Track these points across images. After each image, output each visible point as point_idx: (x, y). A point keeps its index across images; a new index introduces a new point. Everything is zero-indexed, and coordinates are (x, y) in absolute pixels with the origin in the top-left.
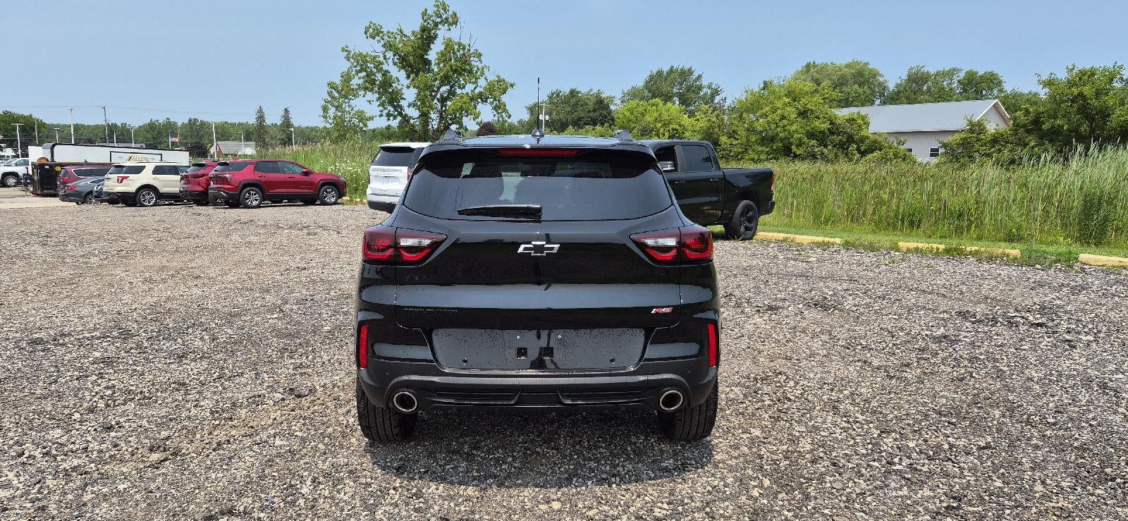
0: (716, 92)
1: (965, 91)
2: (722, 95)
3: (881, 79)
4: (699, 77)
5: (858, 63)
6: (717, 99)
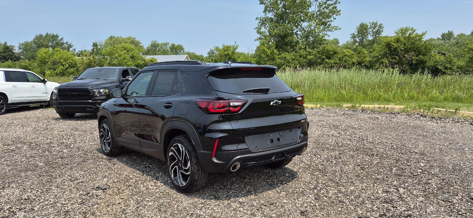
0: (70, 46)
1: (172, 51)
2: (74, 48)
3: (141, 45)
4: (62, 39)
5: (132, 38)
6: (71, 49)
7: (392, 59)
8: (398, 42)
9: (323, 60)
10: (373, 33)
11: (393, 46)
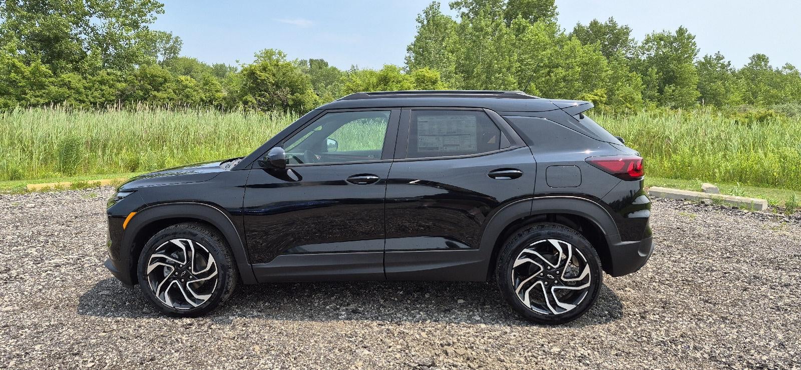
7: (260, 96)
8: (266, 71)
9: (147, 92)
10: (166, 50)
11: (260, 77)
